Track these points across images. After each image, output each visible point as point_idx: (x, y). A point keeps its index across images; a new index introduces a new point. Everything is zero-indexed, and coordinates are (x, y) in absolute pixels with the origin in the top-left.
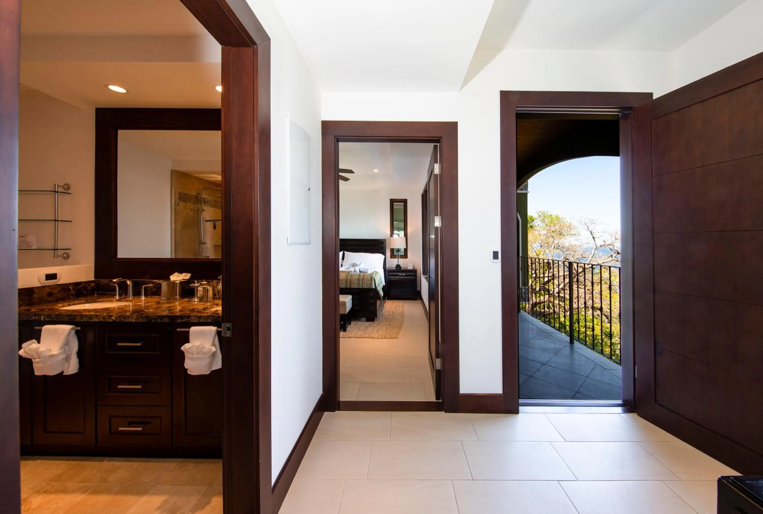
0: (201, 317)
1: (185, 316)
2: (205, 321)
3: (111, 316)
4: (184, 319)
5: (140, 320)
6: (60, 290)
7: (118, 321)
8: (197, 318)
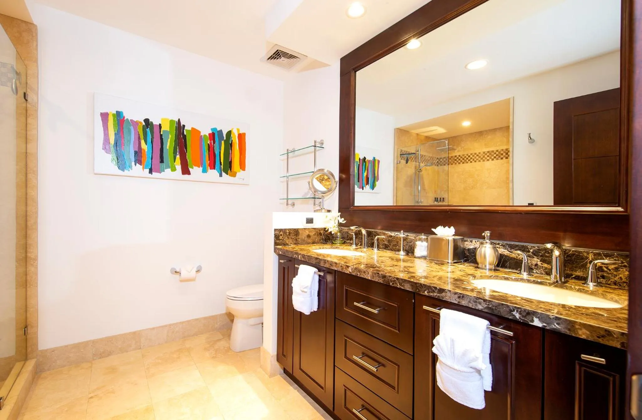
0: (463, 297)
1: (436, 288)
2: (470, 306)
3: (348, 267)
4: (434, 292)
5: (376, 279)
6: (315, 234)
7: (354, 274)
8: (456, 296)
